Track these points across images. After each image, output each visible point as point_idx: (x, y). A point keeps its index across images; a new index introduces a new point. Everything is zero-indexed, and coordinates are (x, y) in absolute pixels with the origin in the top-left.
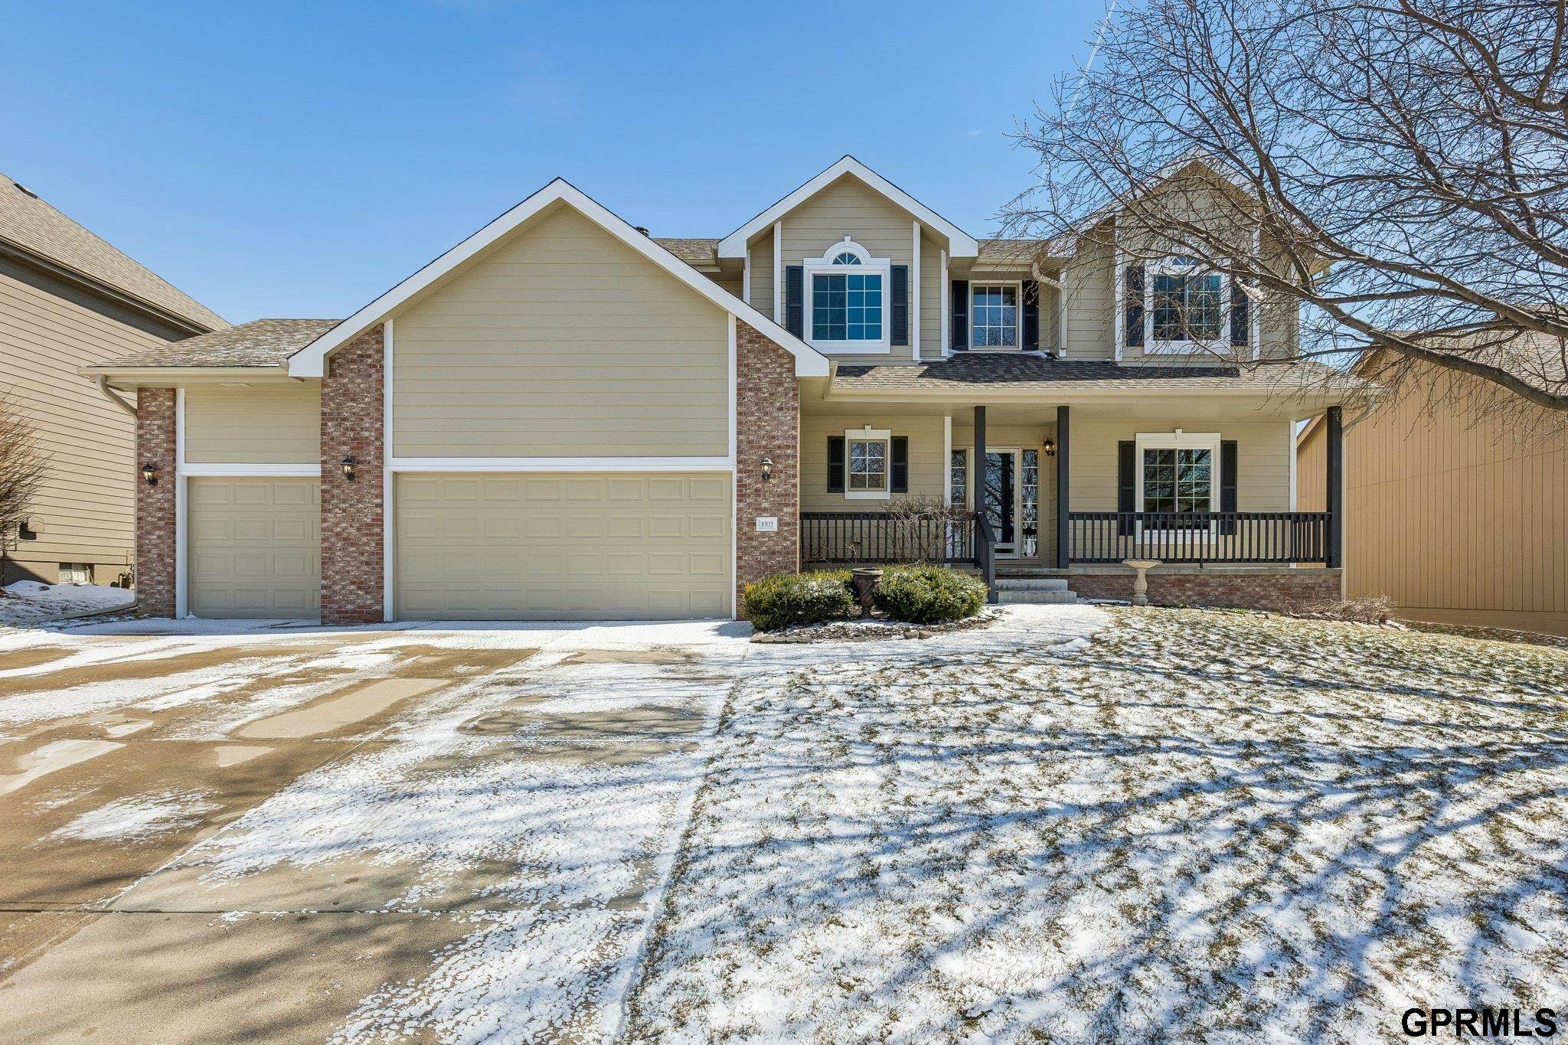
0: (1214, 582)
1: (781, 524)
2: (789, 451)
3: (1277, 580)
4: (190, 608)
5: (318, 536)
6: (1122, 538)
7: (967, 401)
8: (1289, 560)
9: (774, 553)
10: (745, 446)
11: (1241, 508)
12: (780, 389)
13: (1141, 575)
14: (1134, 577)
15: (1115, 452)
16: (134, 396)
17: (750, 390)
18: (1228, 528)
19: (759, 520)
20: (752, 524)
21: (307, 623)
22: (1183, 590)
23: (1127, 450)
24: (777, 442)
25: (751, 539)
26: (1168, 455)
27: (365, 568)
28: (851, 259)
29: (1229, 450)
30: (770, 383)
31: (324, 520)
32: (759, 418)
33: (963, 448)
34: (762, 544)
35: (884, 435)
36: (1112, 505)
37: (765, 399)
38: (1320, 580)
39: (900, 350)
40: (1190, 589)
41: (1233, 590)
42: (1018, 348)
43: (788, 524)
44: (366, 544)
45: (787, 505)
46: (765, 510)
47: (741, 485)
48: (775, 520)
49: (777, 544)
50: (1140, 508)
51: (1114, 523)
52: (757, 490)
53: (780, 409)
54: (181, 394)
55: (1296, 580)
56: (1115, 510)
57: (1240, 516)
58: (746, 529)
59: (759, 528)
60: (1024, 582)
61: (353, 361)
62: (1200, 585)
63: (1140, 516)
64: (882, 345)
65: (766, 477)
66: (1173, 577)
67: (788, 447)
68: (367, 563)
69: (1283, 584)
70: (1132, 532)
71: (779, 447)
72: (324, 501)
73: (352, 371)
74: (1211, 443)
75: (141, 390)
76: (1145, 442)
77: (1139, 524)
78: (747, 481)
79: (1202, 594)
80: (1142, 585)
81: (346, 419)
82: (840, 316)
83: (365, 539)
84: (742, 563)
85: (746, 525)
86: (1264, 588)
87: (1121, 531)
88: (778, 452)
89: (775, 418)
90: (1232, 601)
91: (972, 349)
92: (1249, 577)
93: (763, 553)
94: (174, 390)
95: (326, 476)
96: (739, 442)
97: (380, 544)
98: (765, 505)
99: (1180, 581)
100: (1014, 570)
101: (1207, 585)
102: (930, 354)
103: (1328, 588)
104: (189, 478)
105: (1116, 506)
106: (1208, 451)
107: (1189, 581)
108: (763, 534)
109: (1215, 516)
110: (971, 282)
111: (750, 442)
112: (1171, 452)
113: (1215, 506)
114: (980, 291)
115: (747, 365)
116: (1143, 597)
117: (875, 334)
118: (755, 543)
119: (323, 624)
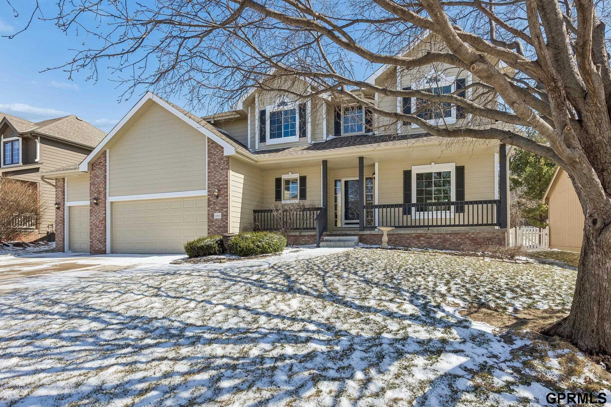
0: (435, 237)
1: (222, 216)
2: (225, 186)
3: (470, 235)
4: (70, 248)
5: (89, 225)
6: (405, 216)
7: (318, 158)
8: (496, 225)
9: (220, 227)
10: (210, 185)
11: (467, 198)
12: (222, 161)
13: (385, 234)
14: (382, 235)
15: (402, 176)
16: (54, 181)
17: (212, 163)
18: (460, 209)
19: (215, 214)
20: (213, 216)
21: (79, 254)
22: (419, 241)
23: (407, 174)
24: (221, 183)
25: (212, 222)
26: (429, 176)
27: (101, 235)
28: (283, 103)
29: (460, 171)
30: (219, 159)
31: (91, 219)
32: (215, 174)
33: (339, 179)
34: (216, 224)
35: (297, 176)
36: (401, 201)
37: (217, 166)
38: (495, 235)
39: (303, 139)
40: (423, 240)
41: (445, 240)
42: (363, 132)
43: (225, 216)
44: (101, 227)
45: (224, 208)
46: (217, 210)
47: (209, 201)
48: (220, 214)
49: (221, 224)
50: (414, 200)
51: (401, 209)
52: (214, 202)
53: (222, 169)
54: (66, 179)
55: (480, 235)
56: (402, 203)
57: (467, 203)
58: (211, 218)
59: (215, 217)
60: (337, 238)
61: (97, 165)
62: (428, 238)
63: (414, 205)
64: (295, 139)
65: (217, 197)
66: (414, 235)
67: (225, 184)
68: (101, 234)
69: (473, 238)
70: (410, 213)
71: (222, 185)
72: (91, 213)
73: (97, 168)
74: (451, 168)
75: (56, 179)
76: (416, 170)
77: (413, 209)
78: (211, 199)
79: (429, 243)
80: (385, 238)
81: (96, 185)
82: (280, 128)
83: (100, 225)
84: (210, 231)
85: (210, 216)
86: (462, 239)
87: (404, 213)
88: (221, 186)
89: (220, 173)
90: (445, 246)
91: (343, 134)
92: (454, 234)
93: (216, 227)
94: (64, 179)
95: (91, 206)
96: (209, 184)
97: (105, 227)
98: (217, 208)
99: (417, 236)
100: (339, 232)
101: (431, 238)
102: (318, 139)
103: (499, 239)
104: (69, 207)
105: (403, 201)
106: (450, 172)
107: (422, 236)
108: (217, 220)
109: (453, 203)
110: (342, 105)
111: (212, 183)
112: (431, 174)
113: (453, 199)
114: (347, 109)
115: (211, 153)
116: (385, 245)
117: (293, 134)
118: (214, 223)
119: (91, 255)
